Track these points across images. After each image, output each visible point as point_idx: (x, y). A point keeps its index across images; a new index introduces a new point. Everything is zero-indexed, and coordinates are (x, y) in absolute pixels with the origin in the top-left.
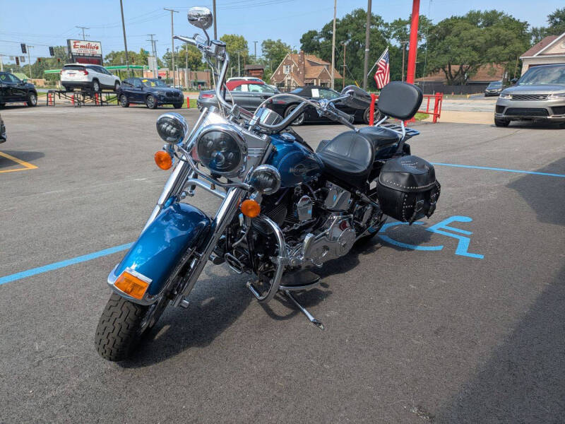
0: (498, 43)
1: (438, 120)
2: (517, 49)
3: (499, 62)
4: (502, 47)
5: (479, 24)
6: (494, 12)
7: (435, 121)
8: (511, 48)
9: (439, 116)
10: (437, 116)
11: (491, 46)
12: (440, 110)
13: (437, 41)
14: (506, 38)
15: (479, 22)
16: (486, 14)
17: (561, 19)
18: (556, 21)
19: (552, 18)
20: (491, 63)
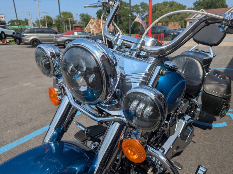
3: (177, 21)
8: (181, 16)
15: (168, 5)
16: (170, 2)
17: (198, 4)
18: (196, 5)
19: (194, 4)
20: (174, 22)
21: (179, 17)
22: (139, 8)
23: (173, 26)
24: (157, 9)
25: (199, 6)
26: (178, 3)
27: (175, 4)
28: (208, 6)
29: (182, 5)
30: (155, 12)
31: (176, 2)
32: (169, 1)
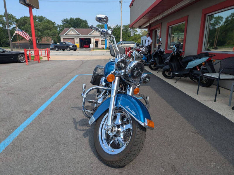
0: (47, 29)
1: (50, 59)
2: (55, 32)
3: (49, 36)
4: (49, 31)
5: (37, 21)
6: (42, 17)
7: (48, 60)
8: (53, 31)
9: (50, 58)
10: (49, 58)
11: (45, 30)
12: (50, 55)
13: (21, 26)
14: (50, 27)
15: (37, 20)
16: (39, 17)
17: (66, 22)
18: (64, 23)
19: (63, 22)
20: (46, 36)
21: (51, 32)
22: (3, 19)
23: (47, 40)
24: (27, 23)
25: (67, 24)
26: (48, 19)
27: (45, 19)
28: (74, 25)
29: (51, 21)
30: (24, 25)
31: (44, 18)
32: (37, 16)
